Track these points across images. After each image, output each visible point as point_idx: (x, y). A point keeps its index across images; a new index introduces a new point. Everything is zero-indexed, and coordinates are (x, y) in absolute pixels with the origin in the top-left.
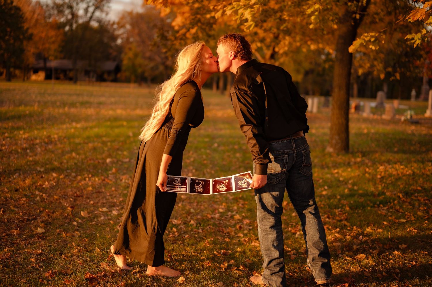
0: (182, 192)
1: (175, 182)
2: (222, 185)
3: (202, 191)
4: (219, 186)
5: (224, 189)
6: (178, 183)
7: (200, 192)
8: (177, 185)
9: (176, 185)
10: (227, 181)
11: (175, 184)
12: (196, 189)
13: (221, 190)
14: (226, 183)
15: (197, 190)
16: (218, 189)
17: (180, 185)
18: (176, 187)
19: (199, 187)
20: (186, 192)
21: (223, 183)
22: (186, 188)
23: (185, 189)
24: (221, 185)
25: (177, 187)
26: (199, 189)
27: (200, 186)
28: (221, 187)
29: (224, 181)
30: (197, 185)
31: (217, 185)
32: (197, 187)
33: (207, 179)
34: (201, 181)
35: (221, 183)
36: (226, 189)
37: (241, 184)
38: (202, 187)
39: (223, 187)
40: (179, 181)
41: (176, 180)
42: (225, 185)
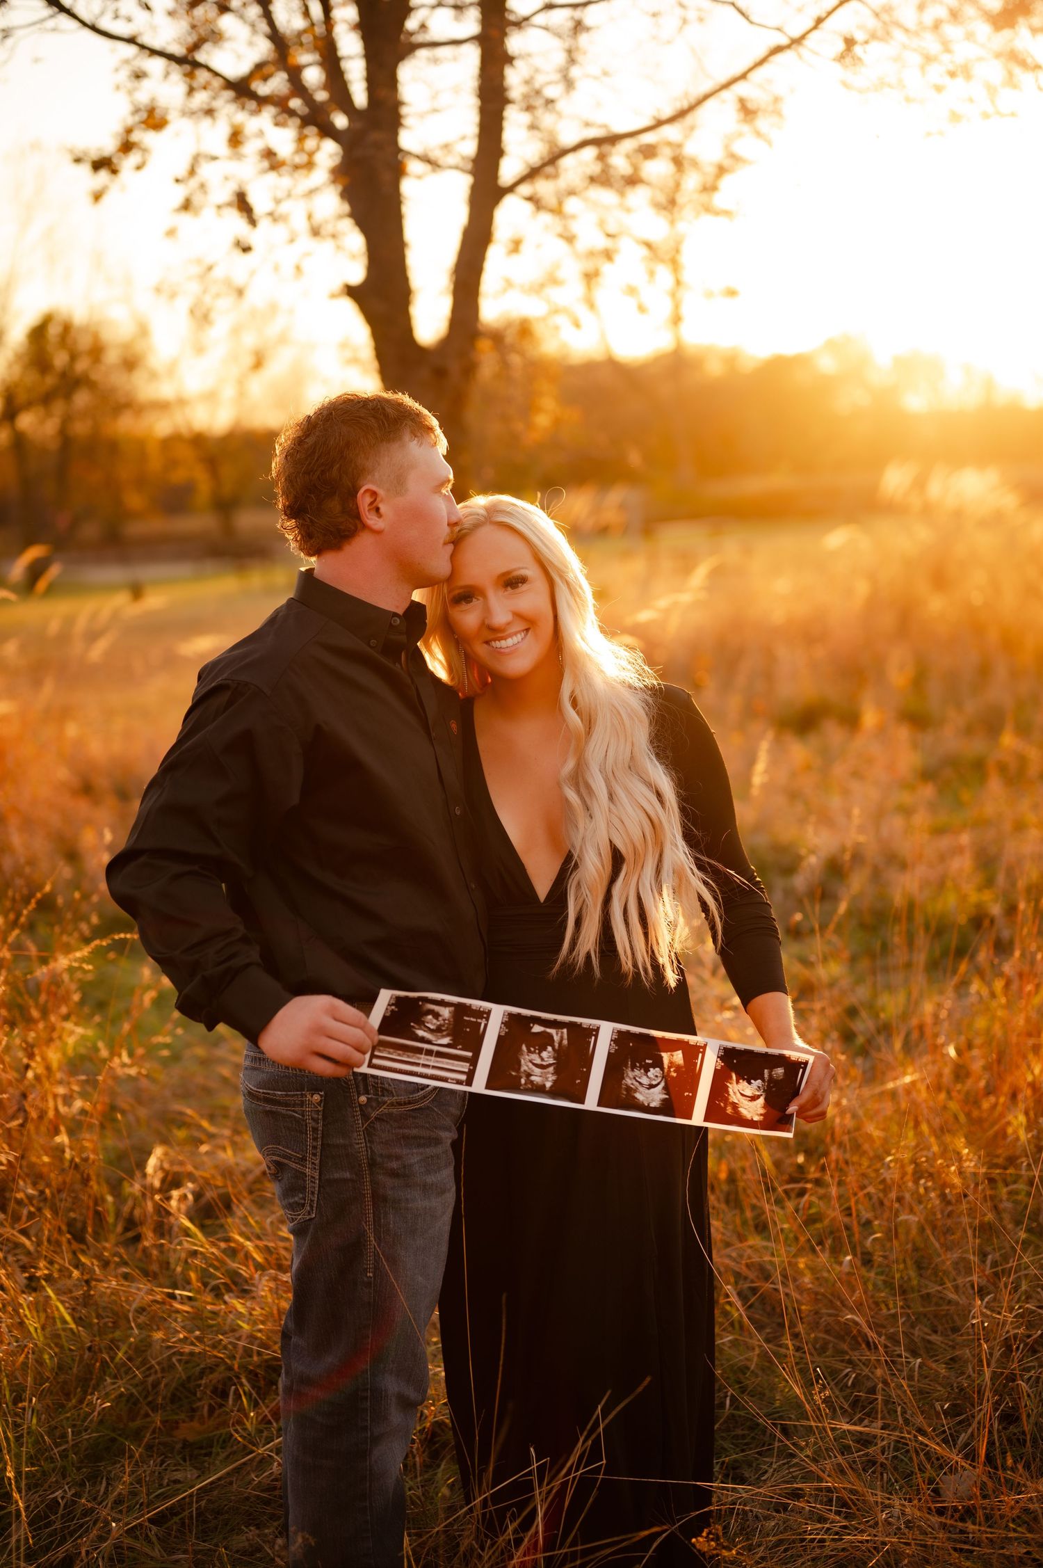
0: (445, 1080)
2: (653, 1072)
4: (637, 1072)
6: (438, 1030)
7: (539, 1090)
8: (429, 1042)
10: (678, 1057)
14: (671, 1064)
16: (629, 1089)
17: (446, 1041)
18: (419, 1051)
20: (469, 1082)
22: (474, 1062)
23: (465, 1067)
24: (647, 1071)
28: (645, 1080)
29: (663, 1054)
30: (529, 1051)
31: (627, 1067)
32: (531, 1061)
33: (586, 1022)
34: (552, 1031)
35: (650, 1062)
36: (664, 1100)
37: (739, 1095)
38: (551, 1061)
39: (651, 1086)
40: (444, 1020)
41: (430, 1017)
42: (665, 1077)
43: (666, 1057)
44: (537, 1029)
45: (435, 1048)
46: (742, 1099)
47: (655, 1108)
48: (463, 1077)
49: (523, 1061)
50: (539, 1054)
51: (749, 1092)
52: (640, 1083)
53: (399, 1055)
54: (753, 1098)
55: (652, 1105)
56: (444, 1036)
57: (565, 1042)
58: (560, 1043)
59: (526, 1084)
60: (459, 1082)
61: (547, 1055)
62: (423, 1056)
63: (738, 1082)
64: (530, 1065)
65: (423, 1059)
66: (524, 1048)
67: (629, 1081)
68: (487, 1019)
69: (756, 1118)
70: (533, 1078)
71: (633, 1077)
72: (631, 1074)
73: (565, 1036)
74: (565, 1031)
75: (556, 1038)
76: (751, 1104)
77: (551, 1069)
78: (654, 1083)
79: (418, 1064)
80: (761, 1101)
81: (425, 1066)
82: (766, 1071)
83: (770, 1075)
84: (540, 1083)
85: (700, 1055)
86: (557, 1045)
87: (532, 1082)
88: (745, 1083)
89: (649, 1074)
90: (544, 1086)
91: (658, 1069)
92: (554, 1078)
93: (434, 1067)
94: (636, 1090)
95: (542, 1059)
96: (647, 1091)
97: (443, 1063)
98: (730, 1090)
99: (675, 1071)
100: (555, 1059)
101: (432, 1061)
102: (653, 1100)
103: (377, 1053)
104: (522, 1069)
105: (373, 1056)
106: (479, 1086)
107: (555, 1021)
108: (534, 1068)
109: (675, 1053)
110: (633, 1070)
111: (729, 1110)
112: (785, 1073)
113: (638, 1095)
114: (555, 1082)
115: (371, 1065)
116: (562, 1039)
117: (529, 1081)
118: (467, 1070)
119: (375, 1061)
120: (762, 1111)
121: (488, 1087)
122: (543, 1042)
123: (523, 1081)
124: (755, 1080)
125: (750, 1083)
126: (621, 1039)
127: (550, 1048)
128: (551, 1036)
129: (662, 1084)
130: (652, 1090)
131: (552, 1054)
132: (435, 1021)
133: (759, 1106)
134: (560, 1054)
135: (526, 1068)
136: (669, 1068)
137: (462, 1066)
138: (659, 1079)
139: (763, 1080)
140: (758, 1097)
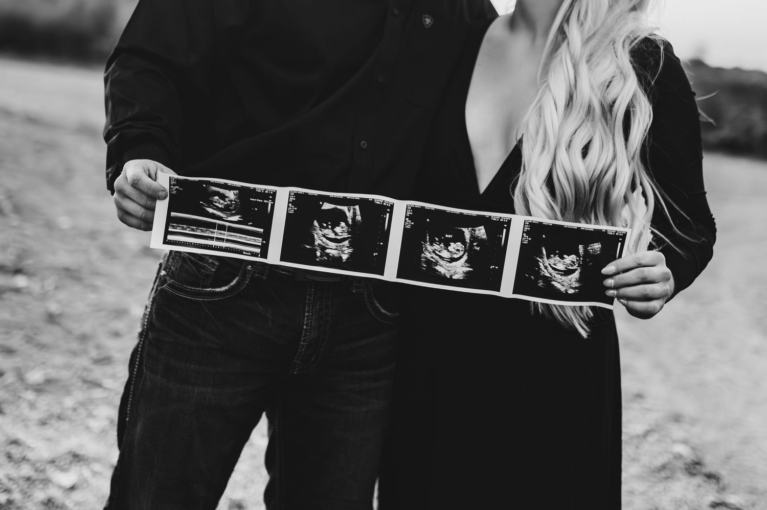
0: (240, 252)
1: (211, 204)
2: (453, 246)
3: (345, 257)
4: (436, 247)
5: (459, 269)
6: (226, 209)
7: (335, 262)
8: (221, 219)
9: (213, 216)
10: (481, 232)
11: (210, 210)
12: (317, 242)
13: (443, 269)
14: (474, 238)
15: (323, 248)
16: (428, 261)
17: (236, 218)
18: (212, 226)
19: (332, 236)
20: (264, 254)
21: (460, 238)
22: (266, 236)
23: (259, 241)
24: (447, 245)
25: (222, 228)
26: (332, 245)
27: (338, 229)
28: (445, 254)
29: (464, 229)
30: (322, 227)
31: (425, 242)
32: (324, 236)
33: (379, 198)
34: (345, 208)
35: (450, 236)
36: (467, 273)
37: (550, 269)
38: (346, 235)
39: (452, 260)
40: (231, 201)
41: (217, 198)
42: (469, 250)
43: (467, 232)
44: (327, 206)
45: (227, 224)
46: (554, 273)
47: (458, 280)
48: (258, 250)
49: (316, 236)
50: (332, 229)
51: (561, 267)
52: (440, 257)
53: (193, 230)
54: (568, 272)
55: (455, 277)
56: (233, 215)
57: (359, 218)
58: (354, 218)
59: (321, 256)
60: (254, 254)
61: (341, 230)
62: (216, 231)
63: (548, 257)
64: (324, 240)
65: (216, 233)
66: (316, 223)
67: (429, 256)
68: (274, 200)
69: (571, 291)
70: (328, 251)
71: (430, 251)
72: (430, 248)
73: (358, 212)
74: (357, 207)
75: (349, 215)
76: (564, 278)
77: (346, 243)
78: (455, 256)
79: (212, 238)
80: (576, 275)
81: (218, 239)
82: (581, 247)
83: (586, 250)
84: (337, 255)
85: (505, 230)
86: (350, 221)
87: (328, 254)
88: (557, 258)
89: (449, 248)
90: (341, 257)
91: (459, 244)
92: (350, 251)
93: (228, 241)
94: (436, 263)
95: (336, 234)
96: (448, 264)
97: (236, 236)
98: (541, 264)
99: (477, 246)
100: (349, 233)
101: (226, 235)
102: (455, 273)
103: (170, 229)
104: (316, 243)
105: (167, 233)
106: (274, 257)
107: (345, 198)
108: (328, 242)
109: (477, 229)
110: (431, 245)
111: (541, 284)
112: (602, 249)
113: (438, 268)
114: (351, 254)
115: (166, 242)
116: (355, 214)
117: (324, 253)
118: (260, 244)
119: (170, 237)
120: (577, 285)
121: (283, 259)
122: (335, 218)
123: (318, 254)
124: (569, 256)
125: (562, 258)
126: (415, 215)
127: (343, 224)
128: (344, 213)
129: (465, 257)
130: (454, 264)
131: (346, 229)
132: (222, 201)
133: (574, 280)
134: (354, 228)
135: (320, 242)
136: (471, 242)
137: (255, 241)
138: (462, 253)
139: (578, 255)
140: (573, 271)
